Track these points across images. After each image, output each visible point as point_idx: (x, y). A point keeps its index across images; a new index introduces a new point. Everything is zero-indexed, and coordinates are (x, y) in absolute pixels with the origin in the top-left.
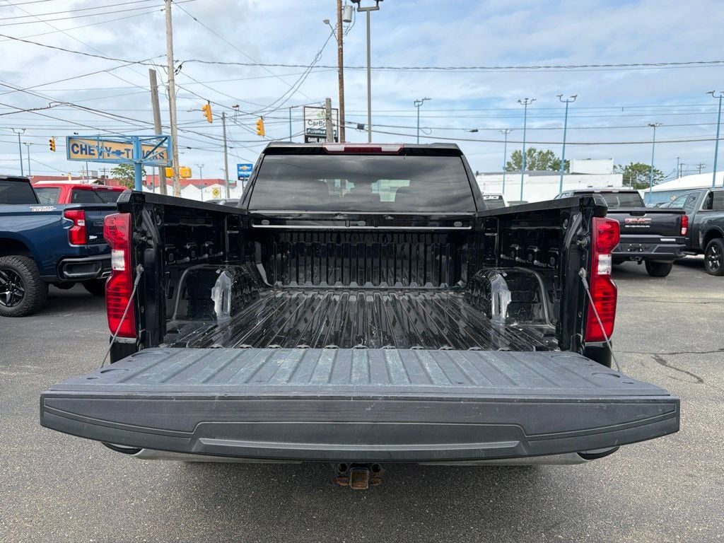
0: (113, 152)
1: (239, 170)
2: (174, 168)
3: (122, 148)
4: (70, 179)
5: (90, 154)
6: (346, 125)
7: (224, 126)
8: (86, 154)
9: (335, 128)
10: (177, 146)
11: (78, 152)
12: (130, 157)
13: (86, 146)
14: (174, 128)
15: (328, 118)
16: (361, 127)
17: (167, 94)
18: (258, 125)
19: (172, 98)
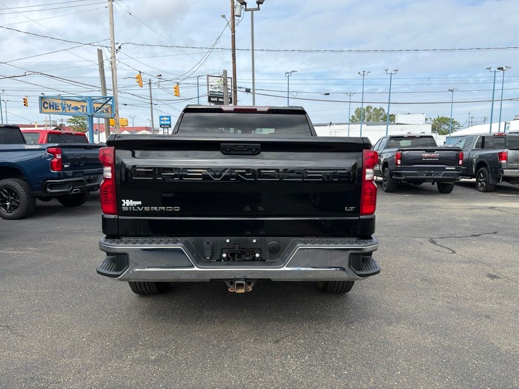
0: (72, 108)
1: (160, 120)
2: (116, 119)
3: (79, 105)
4: (36, 126)
5: (56, 109)
6: (237, 89)
7: (151, 89)
8: (53, 109)
9: (230, 91)
10: (117, 103)
11: (47, 107)
12: (85, 111)
13: (53, 103)
14: (116, 91)
15: (225, 84)
16: (248, 91)
17: (110, 66)
18: (175, 88)
19: (113, 70)
